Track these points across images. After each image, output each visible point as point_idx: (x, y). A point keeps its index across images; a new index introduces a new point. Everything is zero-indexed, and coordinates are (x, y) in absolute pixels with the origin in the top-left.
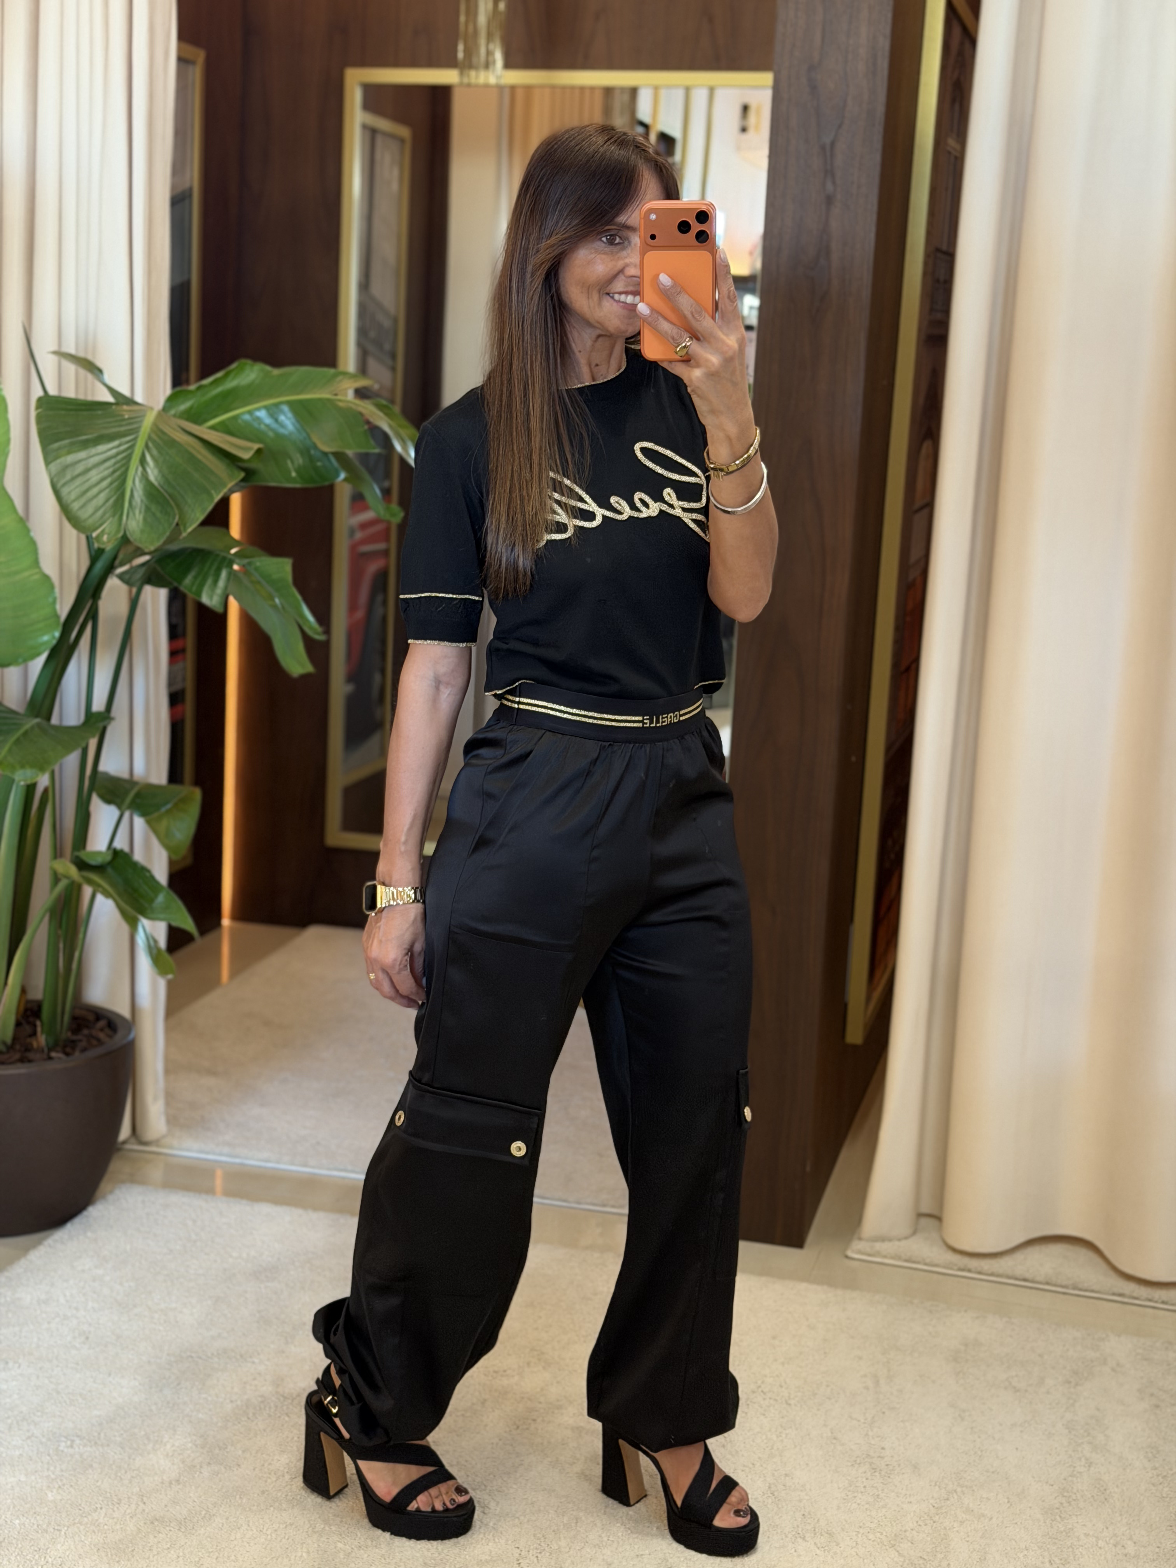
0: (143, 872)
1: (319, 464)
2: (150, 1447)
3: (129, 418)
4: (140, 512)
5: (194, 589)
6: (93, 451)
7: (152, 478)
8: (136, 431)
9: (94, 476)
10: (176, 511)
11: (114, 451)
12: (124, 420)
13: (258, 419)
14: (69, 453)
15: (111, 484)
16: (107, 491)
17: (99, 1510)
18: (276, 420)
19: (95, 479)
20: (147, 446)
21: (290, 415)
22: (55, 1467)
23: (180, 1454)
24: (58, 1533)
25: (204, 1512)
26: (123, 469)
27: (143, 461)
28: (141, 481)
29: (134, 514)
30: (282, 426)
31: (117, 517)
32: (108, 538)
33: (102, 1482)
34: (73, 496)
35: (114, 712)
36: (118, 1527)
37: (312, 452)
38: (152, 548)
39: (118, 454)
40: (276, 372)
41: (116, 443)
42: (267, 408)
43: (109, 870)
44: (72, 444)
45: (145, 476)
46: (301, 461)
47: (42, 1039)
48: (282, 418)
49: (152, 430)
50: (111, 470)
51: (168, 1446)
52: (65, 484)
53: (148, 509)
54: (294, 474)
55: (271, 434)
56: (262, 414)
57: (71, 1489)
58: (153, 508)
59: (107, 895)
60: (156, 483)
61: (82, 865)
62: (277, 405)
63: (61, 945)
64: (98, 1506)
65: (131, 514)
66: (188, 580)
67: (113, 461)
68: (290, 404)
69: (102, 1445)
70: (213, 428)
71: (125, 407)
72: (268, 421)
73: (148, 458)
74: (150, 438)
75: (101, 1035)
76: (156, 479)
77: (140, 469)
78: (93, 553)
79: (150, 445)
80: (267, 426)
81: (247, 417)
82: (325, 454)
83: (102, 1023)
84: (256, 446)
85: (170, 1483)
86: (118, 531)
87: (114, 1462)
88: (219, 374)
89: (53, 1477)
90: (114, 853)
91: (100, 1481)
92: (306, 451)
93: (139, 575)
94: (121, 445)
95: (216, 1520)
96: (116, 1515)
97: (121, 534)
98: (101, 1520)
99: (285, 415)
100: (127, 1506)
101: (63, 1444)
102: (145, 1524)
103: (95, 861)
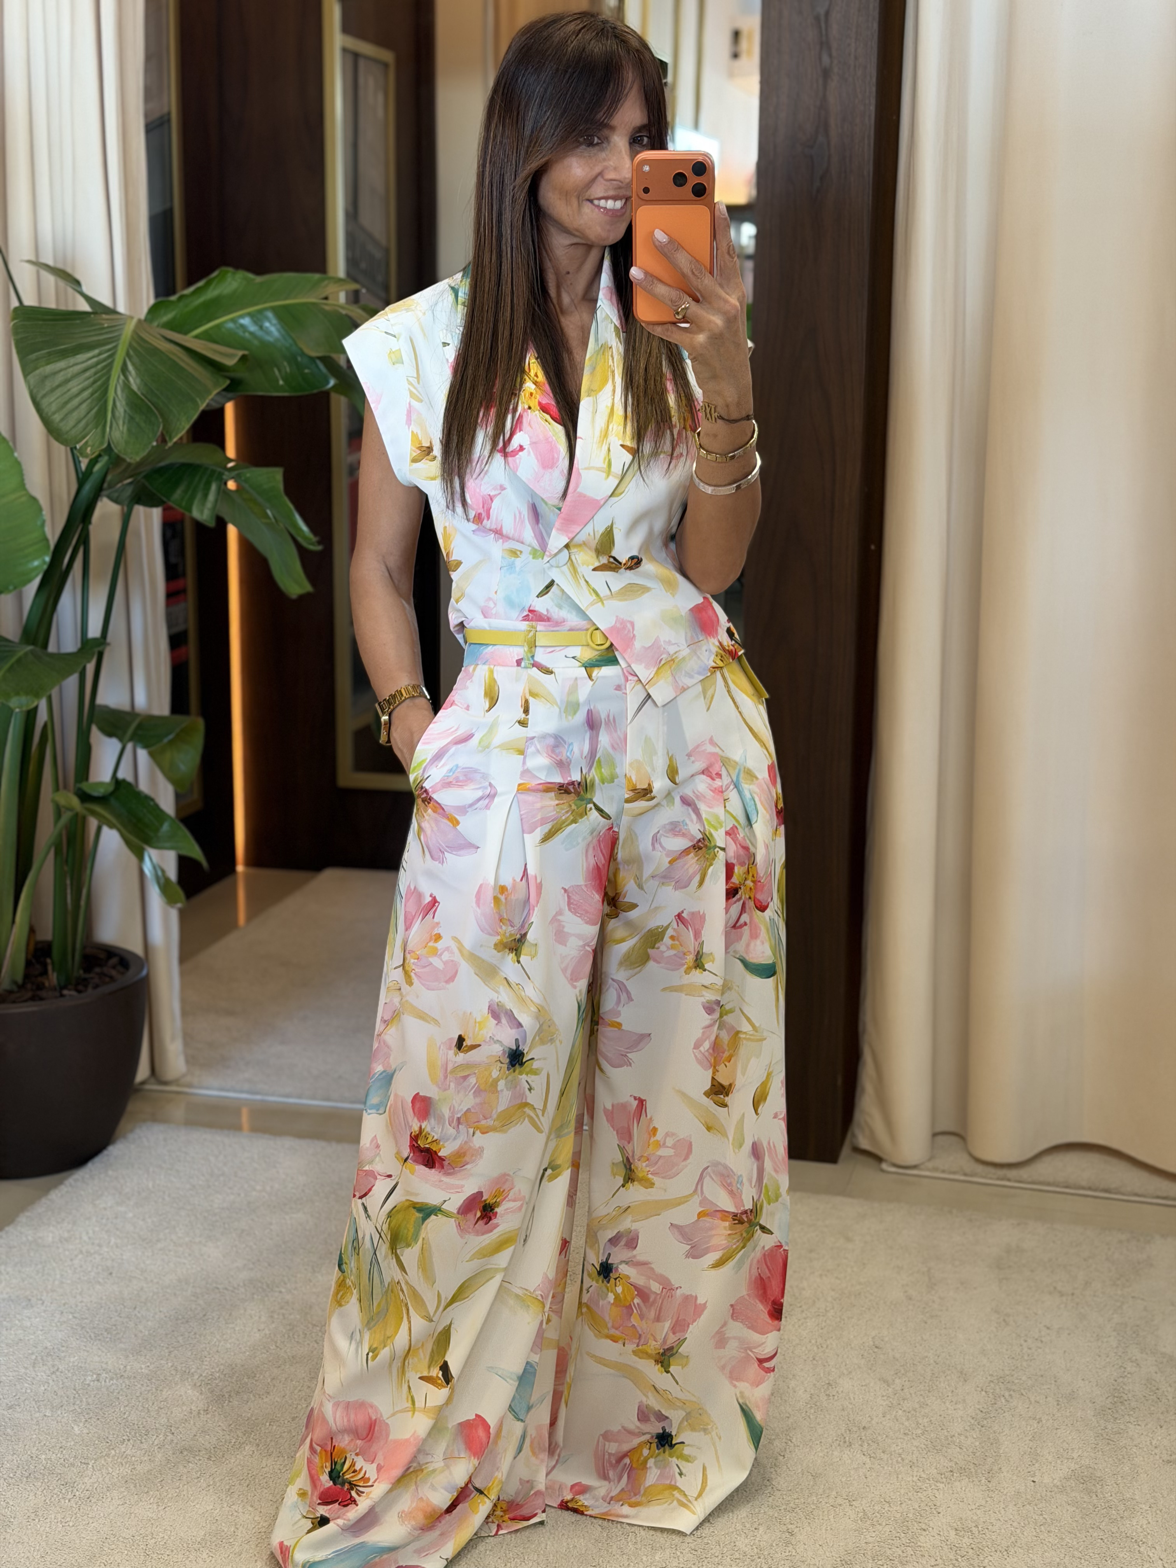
0: (146, 801)
1: (306, 371)
2: (177, 1378)
3: (108, 327)
4: (124, 423)
5: (184, 504)
6: (72, 360)
7: (134, 387)
8: (117, 339)
9: (75, 386)
10: (161, 420)
11: (95, 360)
12: (104, 328)
13: (242, 326)
14: (48, 364)
15: (92, 394)
16: (89, 401)
17: (126, 1442)
18: (261, 327)
19: (75, 390)
20: (128, 354)
21: (274, 321)
22: (81, 1401)
23: (207, 1384)
24: (84, 1466)
25: (234, 1440)
26: (104, 379)
27: (124, 370)
28: (123, 391)
29: (117, 424)
30: (268, 332)
31: (99, 429)
32: (91, 450)
33: (129, 1415)
34: (54, 407)
35: (109, 639)
36: (146, 1458)
37: (299, 359)
38: (138, 459)
39: (98, 363)
40: (259, 279)
41: (96, 351)
42: (250, 315)
43: (113, 801)
44: (49, 354)
45: (127, 386)
46: (288, 370)
47: (53, 978)
48: (267, 324)
49: (132, 337)
50: (91, 380)
52: (44, 396)
53: (132, 419)
54: (281, 382)
55: (256, 342)
56: (246, 321)
57: (98, 1422)
58: (137, 418)
59: (111, 826)
60: (139, 393)
61: (85, 797)
62: (260, 312)
63: (68, 882)
64: (126, 1438)
65: (114, 425)
66: (178, 494)
67: (93, 370)
68: (274, 309)
69: (129, 1378)
70: (196, 337)
71: (104, 316)
72: (253, 328)
73: (130, 367)
74: (130, 345)
75: (113, 973)
76: (139, 389)
77: (122, 377)
78: (80, 475)
79: (131, 352)
80: (251, 333)
81: (231, 325)
82: (312, 359)
83: (114, 961)
84: (240, 353)
85: (199, 1413)
86: (102, 443)
87: (141, 1393)
88: (201, 284)
89: (79, 1410)
90: (118, 783)
91: (127, 1413)
92: (292, 359)
93: (129, 492)
94: (100, 354)
95: (247, 1448)
96: (145, 1446)
97: (105, 445)
98: (128, 1452)
99: (270, 322)
100: (155, 1437)
101: (90, 1378)
102: (174, 1454)
103: (99, 792)
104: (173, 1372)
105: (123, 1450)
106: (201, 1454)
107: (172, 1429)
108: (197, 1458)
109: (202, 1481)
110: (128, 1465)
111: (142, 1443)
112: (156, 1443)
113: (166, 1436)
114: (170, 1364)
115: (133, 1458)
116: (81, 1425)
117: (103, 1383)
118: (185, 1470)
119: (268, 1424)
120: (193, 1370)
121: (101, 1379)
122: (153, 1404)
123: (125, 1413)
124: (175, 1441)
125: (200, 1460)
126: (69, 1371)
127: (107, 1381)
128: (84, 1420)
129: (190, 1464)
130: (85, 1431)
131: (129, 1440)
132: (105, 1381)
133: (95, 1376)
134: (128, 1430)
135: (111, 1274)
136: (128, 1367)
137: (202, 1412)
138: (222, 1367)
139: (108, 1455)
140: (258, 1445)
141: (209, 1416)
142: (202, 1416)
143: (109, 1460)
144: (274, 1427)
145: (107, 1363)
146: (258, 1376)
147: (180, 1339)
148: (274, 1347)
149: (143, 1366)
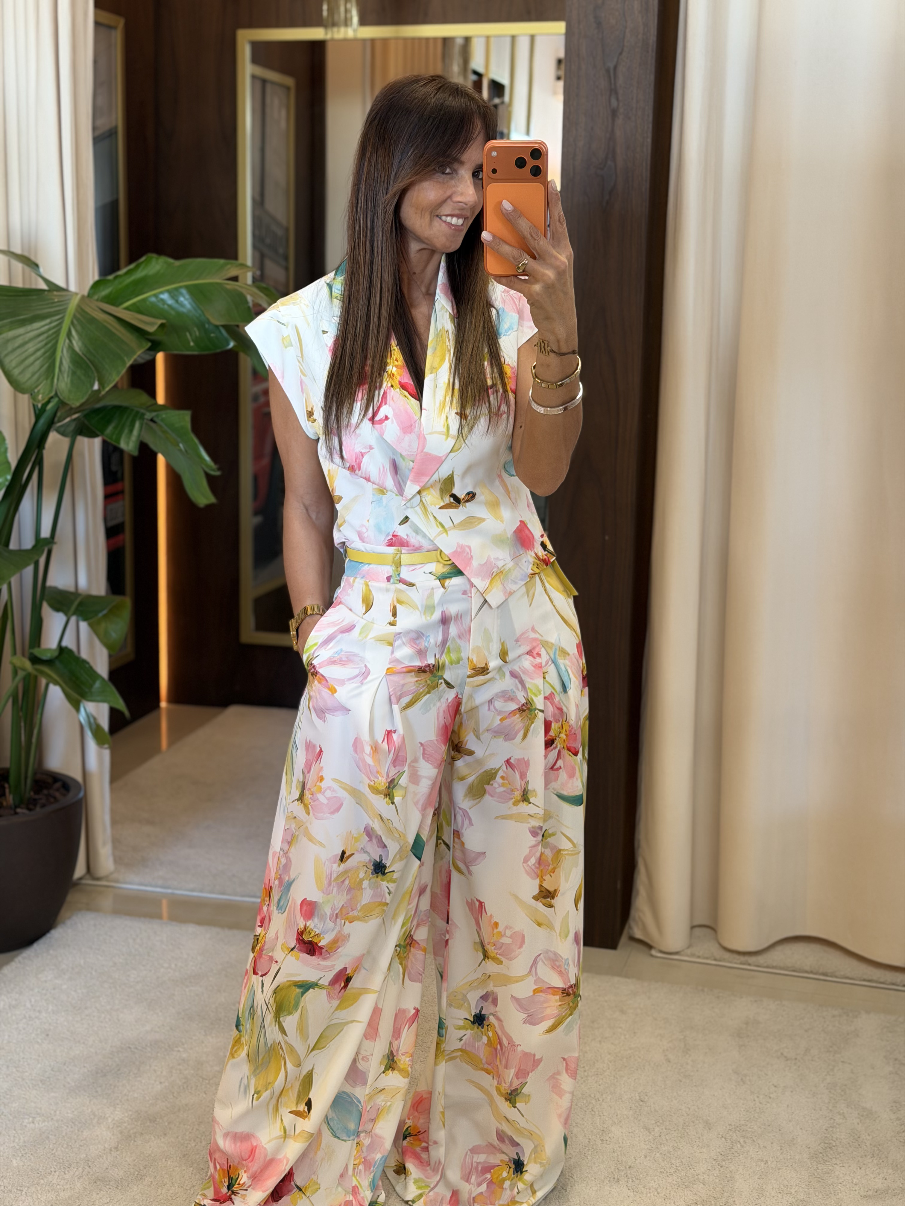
0: (83, 664)
1: (212, 335)
2: (95, 1121)
3: (58, 302)
4: (68, 376)
5: (114, 437)
6: (29, 328)
7: (77, 349)
8: (64, 311)
9: (31, 347)
10: (96, 374)
11: (46, 327)
12: (55, 303)
13: (162, 300)
14: (10, 330)
15: (45, 353)
16: (41, 359)
18: (177, 301)
19: (31, 350)
20: (72, 323)
21: (187, 296)
22: (19, 1139)
23: (118, 1126)
24: (18, 1192)
25: (137, 1173)
26: (53, 342)
27: (69, 335)
28: (67, 351)
29: (63, 378)
30: (182, 305)
31: (49, 381)
32: (42, 397)
33: (57, 1151)
34: (14, 364)
35: (56, 539)
36: (68, 1186)
37: (207, 326)
38: (78, 404)
39: (49, 330)
40: (177, 263)
41: (48, 321)
42: (168, 291)
43: (57, 663)
44: (11, 322)
45: (71, 348)
46: (197, 333)
47: (10, 799)
48: (182, 299)
49: (76, 310)
50: (44, 343)
51: (110, 1120)
52: (6, 355)
53: (74, 373)
54: (192, 344)
55: (173, 313)
56: (165, 296)
58: (79, 372)
59: (56, 683)
60: (80, 353)
61: (35, 660)
62: (177, 289)
63: (22, 724)
65: (61, 378)
66: (109, 430)
67: (45, 335)
68: (187, 287)
69: (57, 1121)
70: (127, 309)
71: (55, 293)
72: (170, 302)
73: (74, 332)
74: (75, 316)
75: (57, 794)
76: (80, 350)
77: (67, 341)
78: (37, 412)
79: (75, 322)
80: (169, 306)
81: (153, 299)
82: (217, 327)
83: (58, 785)
84: (159, 322)
86: (51, 391)
87: (66, 1134)
88: (132, 266)
89: (18, 1147)
90: (62, 650)
91: (55, 1150)
92: (201, 325)
93: (72, 427)
94: (51, 323)
95: (146, 1179)
96: (67, 1176)
97: (53, 394)
98: (54, 1181)
99: (184, 297)
100: (75, 1169)
101: (27, 1121)
102: (90, 1183)
103: (46, 657)
104: (92, 1117)
105: (51, 1180)
106: (111, 1183)
107: (90, 1163)
108: (108, 1187)
110: (53, 1192)
111: (65, 1174)
112: (77, 1173)
113: (84, 1169)
114: (90, 1110)
115: (58, 1187)
116: (18, 1158)
117: (37, 1124)
118: (98, 1197)
119: (164, 1160)
120: (107, 1115)
121: (35, 1122)
122: (76, 1142)
123: (53, 1150)
124: (92, 1173)
125: (110, 1188)
126: (11, 1115)
127: (40, 1123)
128: (20, 1155)
129: (102, 1192)
130: (22, 1164)
131: (55, 1172)
132: (39, 1124)
133: (31, 1119)
134: (55, 1164)
135: (47, 1035)
136: (58, 1112)
137: (113, 1149)
138: (130, 1113)
139: (38, 1184)
140: (155, 1177)
141: (118, 1153)
142: (113, 1153)
143: (39, 1188)
144: (169, 1163)
145: (41, 1109)
146: (158, 1120)
147: (99, 1089)
148: (172, 1097)
149: (69, 1111)
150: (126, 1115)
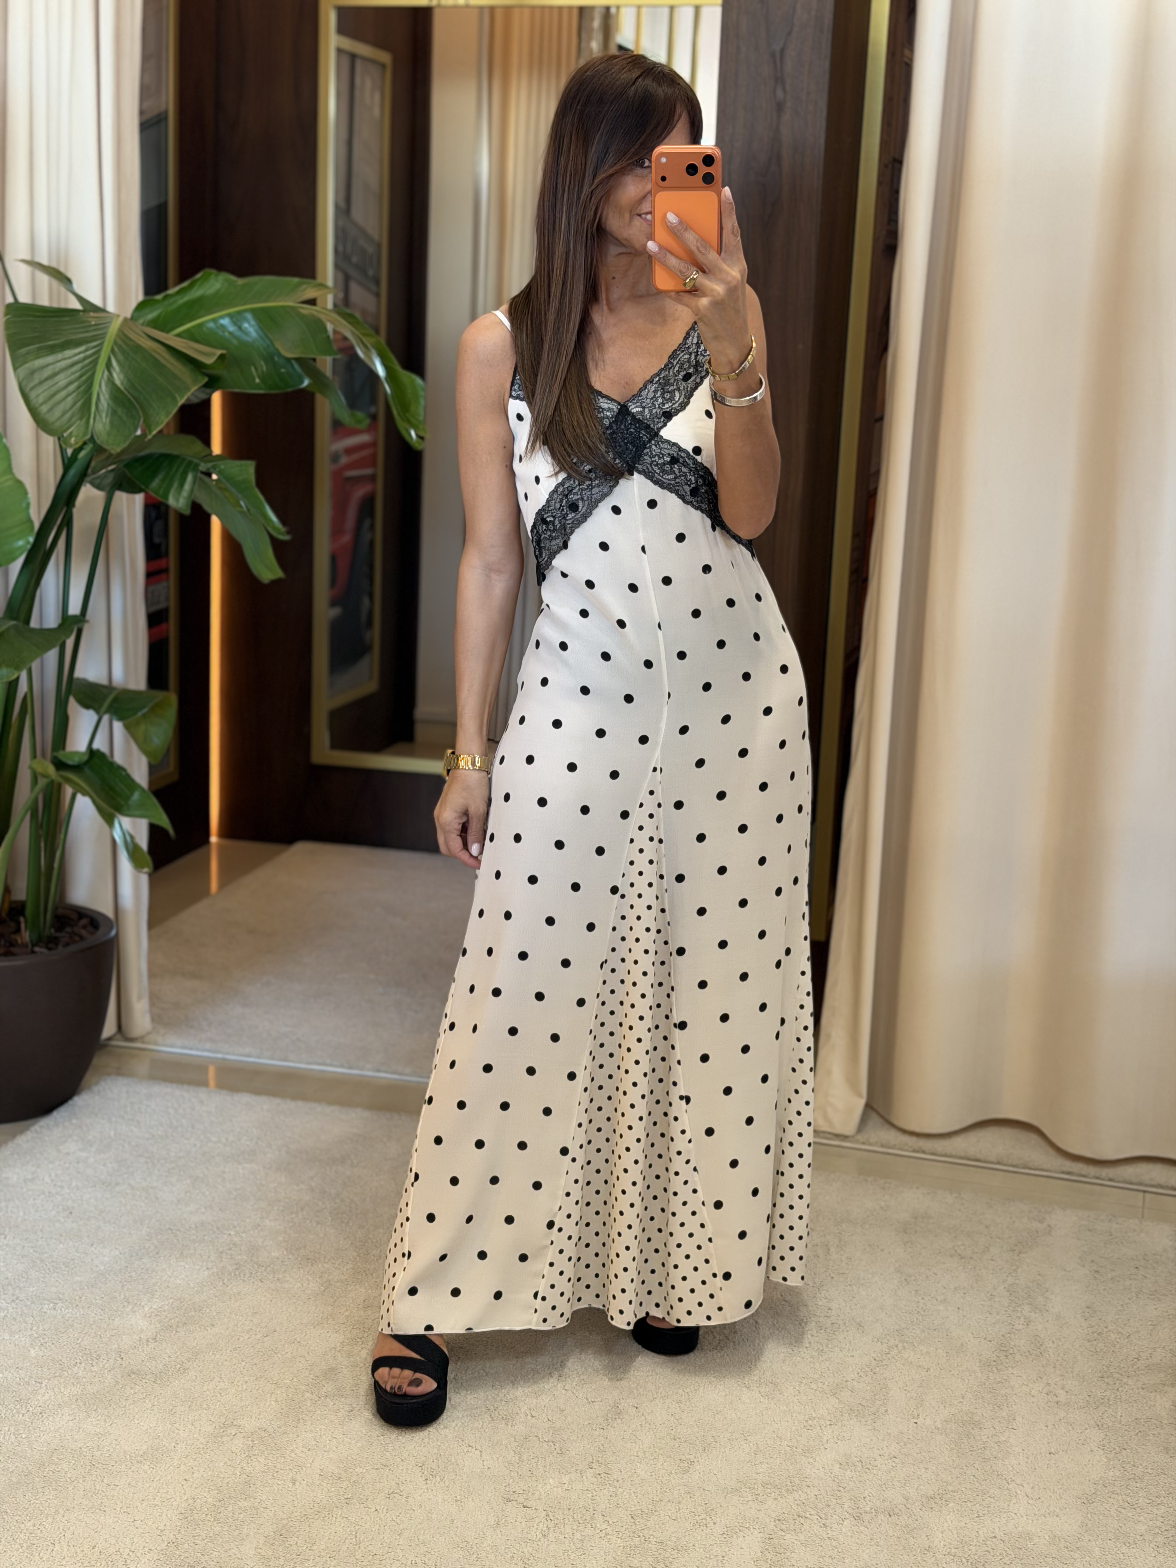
0: (119, 771)
1: (283, 370)
2: (128, 1309)
3: (95, 325)
4: (107, 416)
5: (161, 492)
6: (60, 355)
7: (118, 382)
8: (103, 336)
9: (62, 380)
10: (141, 414)
11: (82, 356)
12: (90, 326)
13: (222, 326)
15: (78, 388)
16: (75, 394)
17: (78, 1365)
18: (240, 328)
19: (63, 383)
20: (113, 351)
21: (253, 322)
22: (38, 1327)
23: (157, 1315)
24: (38, 1385)
25: (179, 1366)
26: (89, 374)
27: (109, 366)
28: (106, 386)
29: (101, 417)
30: (246, 333)
31: (83, 421)
32: (74, 442)
33: (82, 1341)
34: (41, 399)
35: (87, 618)
36: (97, 1380)
37: (276, 359)
38: (117, 451)
39: (84, 359)
40: (241, 281)
41: (83, 348)
42: (230, 316)
43: (87, 770)
45: (110, 381)
46: (265, 369)
47: (26, 935)
48: (246, 325)
49: (118, 335)
50: (78, 374)
51: (146, 1309)
52: (32, 389)
53: (114, 412)
54: (257, 380)
55: (234, 342)
56: (226, 322)
57: (53, 1346)
58: (120, 411)
59: (85, 794)
60: (122, 388)
61: (60, 765)
62: (240, 313)
63: (42, 845)
64: (78, 1361)
65: (98, 418)
66: (155, 484)
67: (79, 366)
68: (253, 311)
69: (83, 1308)
70: (179, 335)
71: (93, 314)
72: (232, 328)
73: (114, 363)
74: (115, 343)
75: (84, 932)
76: (122, 384)
77: (106, 373)
78: (66, 462)
79: (116, 349)
80: (230, 333)
81: (212, 325)
82: (289, 360)
83: (85, 921)
84: (219, 352)
85: (148, 1341)
86: (85, 434)
87: (94, 1322)
88: (184, 285)
89: (36, 1335)
90: (93, 753)
91: (80, 1339)
92: (269, 358)
93: (110, 480)
94: (86, 350)
95: (190, 1373)
96: (95, 1369)
97: (87, 438)
98: (80, 1374)
99: (249, 323)
100: (105, 1361)
101: (47, 1306)
102: (122, 1377)
103: (74, 761)
104: (125, 1304)
105: (76, 1372)
106: (147, 1378)
107: (123, 1355)
108: (144, 1381)
109: (147, 1401)
111: (93, 1366)
113: (115, 1361)
114: (122, 1297)
116: (37, 1348)
117: (59, 1311)
118: (132, 1391)
119: (211, 1353)
121: (57, 1308)
122: (105, 1331)
123: (78, 1339)
124: (124, 1365)
125: (146, 1383)
126: (28, 1299)
127: (63, 1309)
128: (39, 1344)
129: (137, 1387)
130: (41, 1354)
131: (81, 1363)
132: (61, 1310)
133: (52, 1305)
134: (80, 1354)
135: (71, 1213)
136: (83, 1298)
137: (150, 1340)
138: (171, 1301)
139: (60, 1376)
140: (201, 1372)
141: (156, 1344)
142: (150, 1344)
143: (62, 1380)
144: (217, 1356)
145: (63, 1294)
146: (204, 1309)
147: (133, 1274)
149: (97, 1297)
150: (167, 1303)
